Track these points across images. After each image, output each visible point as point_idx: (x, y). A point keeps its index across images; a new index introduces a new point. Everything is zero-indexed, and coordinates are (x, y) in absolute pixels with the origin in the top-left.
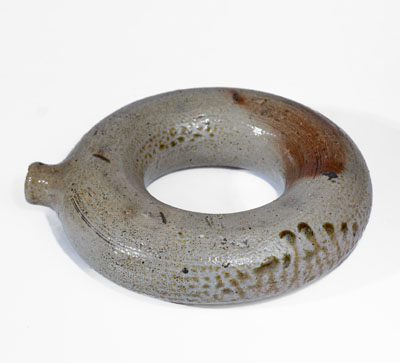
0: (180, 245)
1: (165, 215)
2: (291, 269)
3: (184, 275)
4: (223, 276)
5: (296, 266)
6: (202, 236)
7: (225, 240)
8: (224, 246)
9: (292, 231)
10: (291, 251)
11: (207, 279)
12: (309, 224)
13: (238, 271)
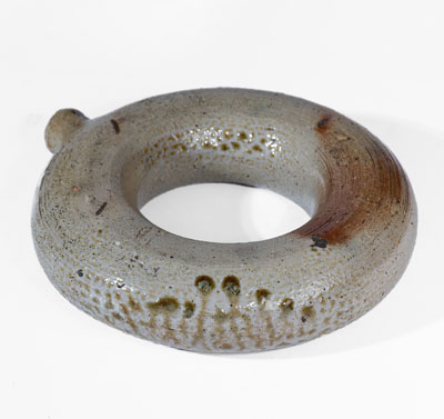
0: (91, 242)
1: (107, 206)
2: (192, 322)
3: (78, 278)
4: (113, 296)
5: (201, 322)
6: (118, 243)
7: (137, 258)
8: (131, 264)
9: (215, 280)
10: (198, 301)
11: (97, 292)
12: (241, 282)
13: (130, 298)
